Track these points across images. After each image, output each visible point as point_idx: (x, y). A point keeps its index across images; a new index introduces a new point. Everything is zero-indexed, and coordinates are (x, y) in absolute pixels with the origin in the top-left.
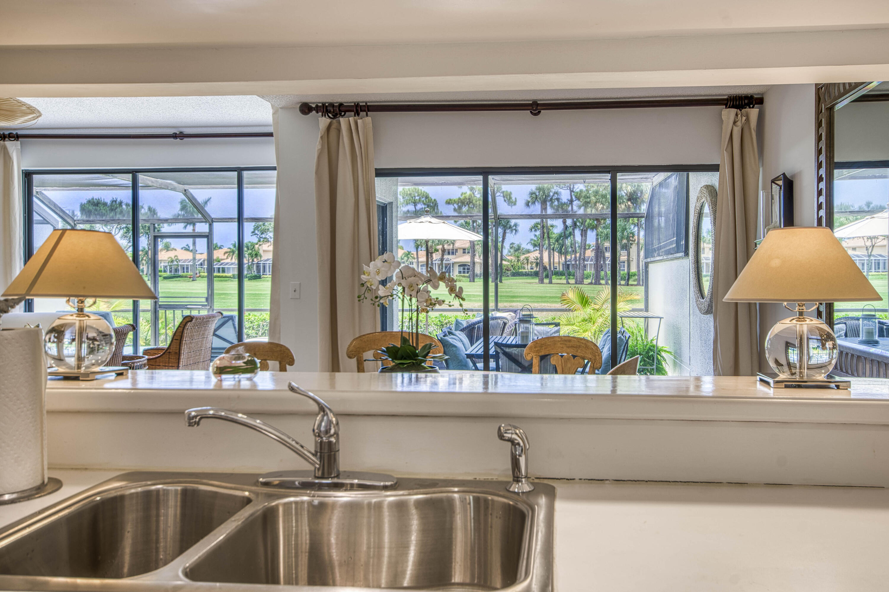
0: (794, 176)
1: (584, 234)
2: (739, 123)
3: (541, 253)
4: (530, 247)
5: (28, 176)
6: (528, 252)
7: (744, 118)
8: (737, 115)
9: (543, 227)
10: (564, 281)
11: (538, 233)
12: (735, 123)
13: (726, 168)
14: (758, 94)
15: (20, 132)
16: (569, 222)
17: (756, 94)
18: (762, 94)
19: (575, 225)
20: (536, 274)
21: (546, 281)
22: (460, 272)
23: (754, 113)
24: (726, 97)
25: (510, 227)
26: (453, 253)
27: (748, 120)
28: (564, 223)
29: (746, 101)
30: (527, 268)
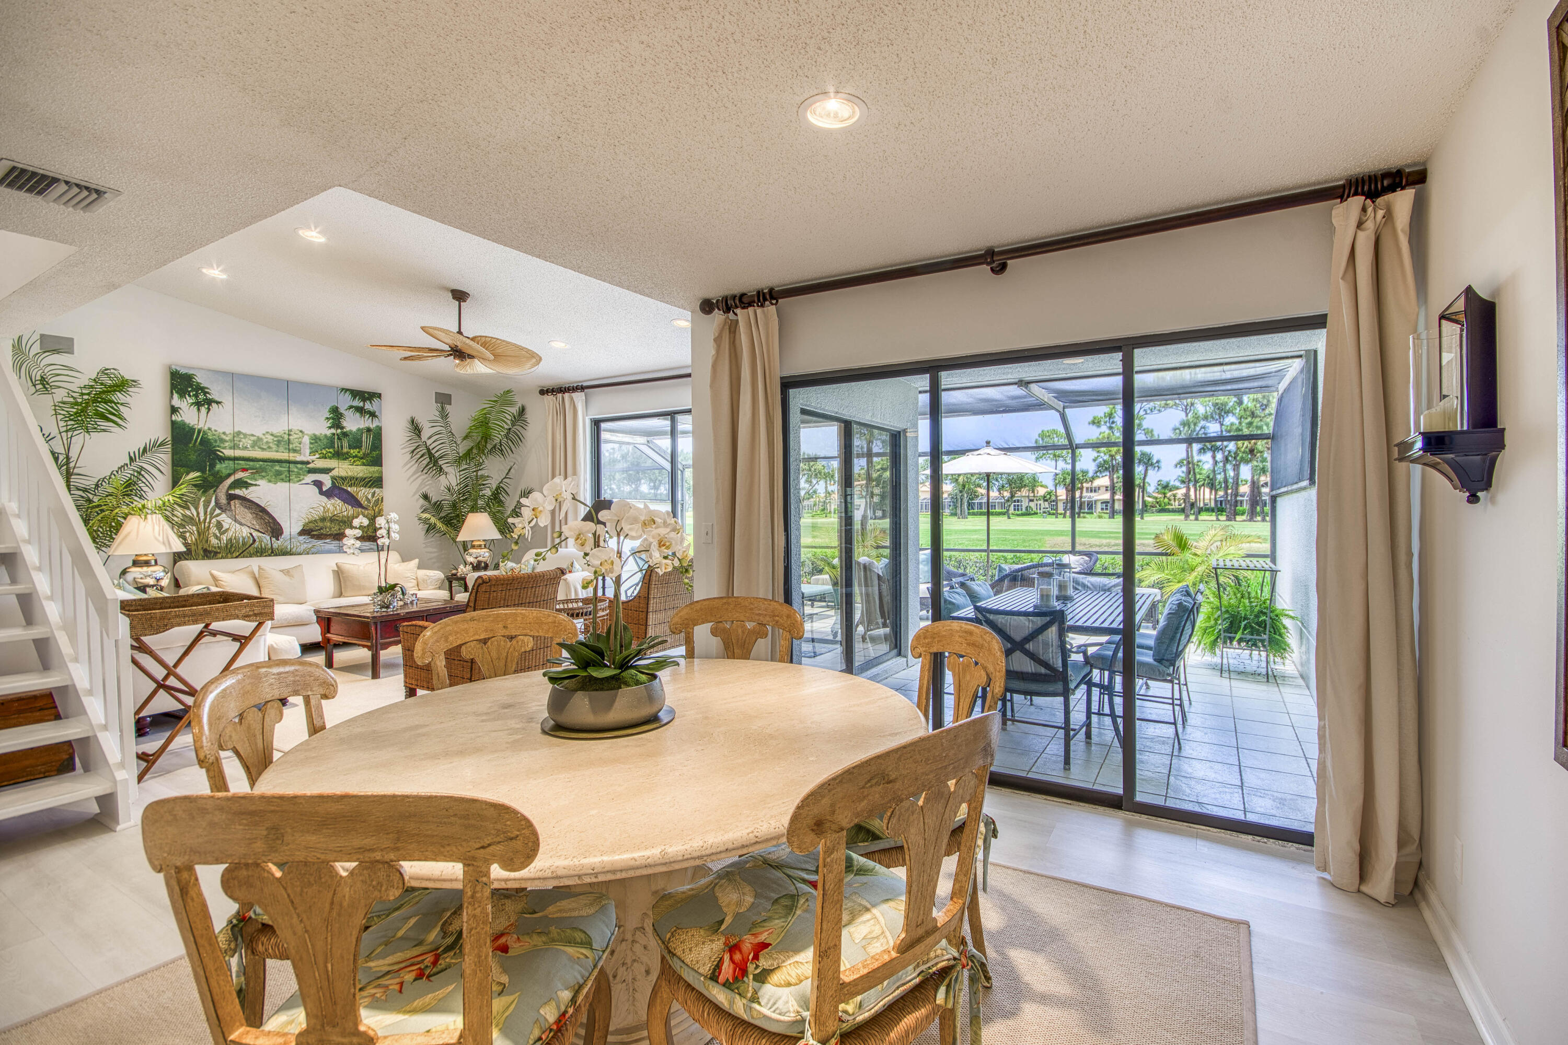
0: (1497, 292)
1: (1236, 468)
2: (1370, 225)
3: (1188, 489)
4: (1178, 484)
5: (596, 423)
6: (1177, 488)
7: (1380, 213)
8: (1364, 210)
9: (1188, 463)
10: (1214, 518)
11: (1184, 469)
12: (1360, 225)
13: (1342, 318)
14: (1415, 164)
15: (585, 384)
16: (1219, 456)
17: (1409, 166)
18: (1424, 163)
19: (1226, 460)
20: (1183, 511)
21: (1192, 517)
22: (1102, 509)
23: (1403, 201)
24: (1341, 183)
25: (1152, 464)
26: (1095, 491)
27: (1389, 215)
28: (1214, 457)
29: (1386, 183)
30: (1175, 505)
